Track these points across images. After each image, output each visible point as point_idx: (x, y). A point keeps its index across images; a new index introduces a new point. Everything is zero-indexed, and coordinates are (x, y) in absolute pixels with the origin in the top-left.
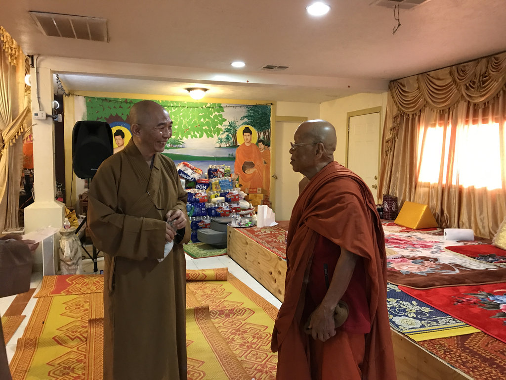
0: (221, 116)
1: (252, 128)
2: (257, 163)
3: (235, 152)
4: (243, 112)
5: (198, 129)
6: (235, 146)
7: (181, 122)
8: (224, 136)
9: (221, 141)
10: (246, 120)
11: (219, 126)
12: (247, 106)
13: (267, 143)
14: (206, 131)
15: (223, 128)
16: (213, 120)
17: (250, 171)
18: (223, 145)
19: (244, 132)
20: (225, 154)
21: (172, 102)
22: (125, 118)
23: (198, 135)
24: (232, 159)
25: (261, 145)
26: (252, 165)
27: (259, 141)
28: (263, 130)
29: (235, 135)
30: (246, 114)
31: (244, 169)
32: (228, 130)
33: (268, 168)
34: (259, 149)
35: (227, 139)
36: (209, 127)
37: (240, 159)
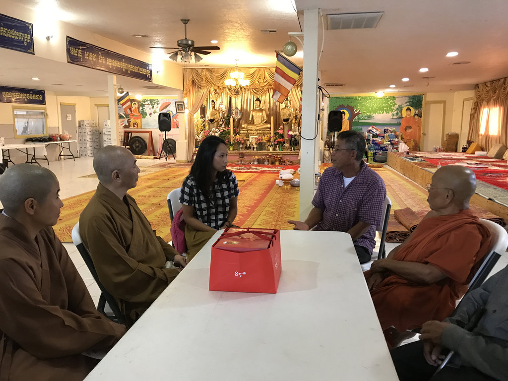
0: (394, 102)
1: (411, 108)
2: (413, 127)
3: (400, 121)
4: (407, 99)
5: (381, 109)
6: (401, 117)
7: (373, 106)
8: (396, 112)
9: (393, 115)
10: (408, 104)
11: (393, 108)
12: (409, 96)
13: (420, 116)
14: (386, 110)
15: (395, 108)
16: (389, 105)
17: (409, 131)
18: (395, 117)
19: (407, 110)
20: (395, 122)
21: (369, 97)
22: (346, 106)
23: (381, 112)
24: (399, 124)
25: (416, 117)
26: (410, 127)
27: (415, 115)
28: (418, 109)
29: (401, 112)
30: (408, 101)
31: (406, 130)
32: (397, 109)
33: (420, 130)
34: (415, 119)
35: (397, 114)
36: (387, 108)
37: (404, 124)
